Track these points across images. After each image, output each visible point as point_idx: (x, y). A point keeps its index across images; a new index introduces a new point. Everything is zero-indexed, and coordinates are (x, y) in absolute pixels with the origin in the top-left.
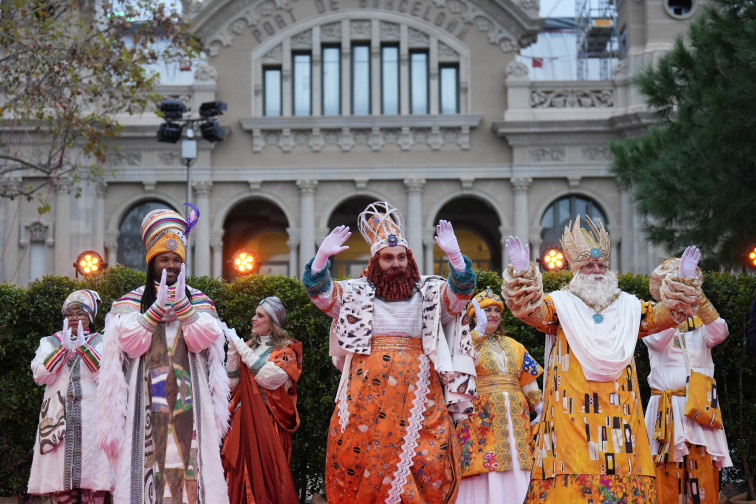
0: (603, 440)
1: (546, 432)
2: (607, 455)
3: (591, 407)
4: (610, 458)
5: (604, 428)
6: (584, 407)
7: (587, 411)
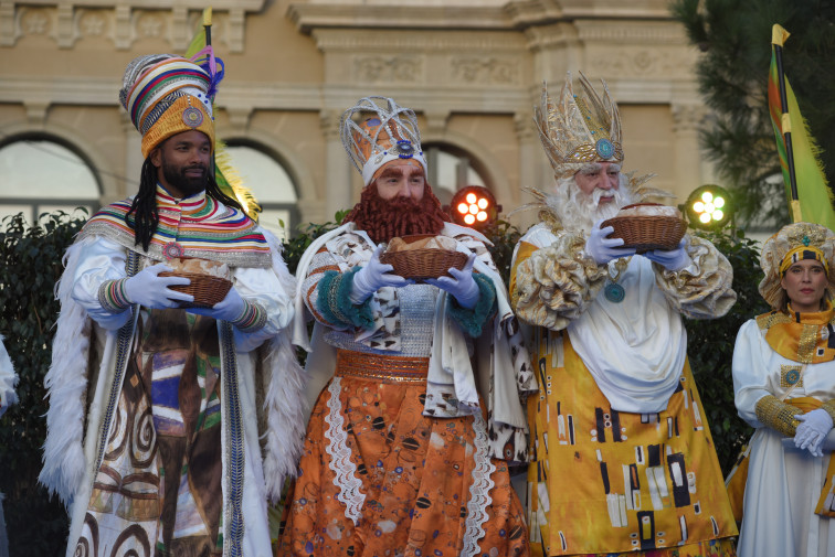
0: (633, 488)
1: (539, 480)
2: (641, 515)
3: (608, 432)
4: (646, 521)
5: (633, 466)
6: (594, 432)
7: (601, 438)
